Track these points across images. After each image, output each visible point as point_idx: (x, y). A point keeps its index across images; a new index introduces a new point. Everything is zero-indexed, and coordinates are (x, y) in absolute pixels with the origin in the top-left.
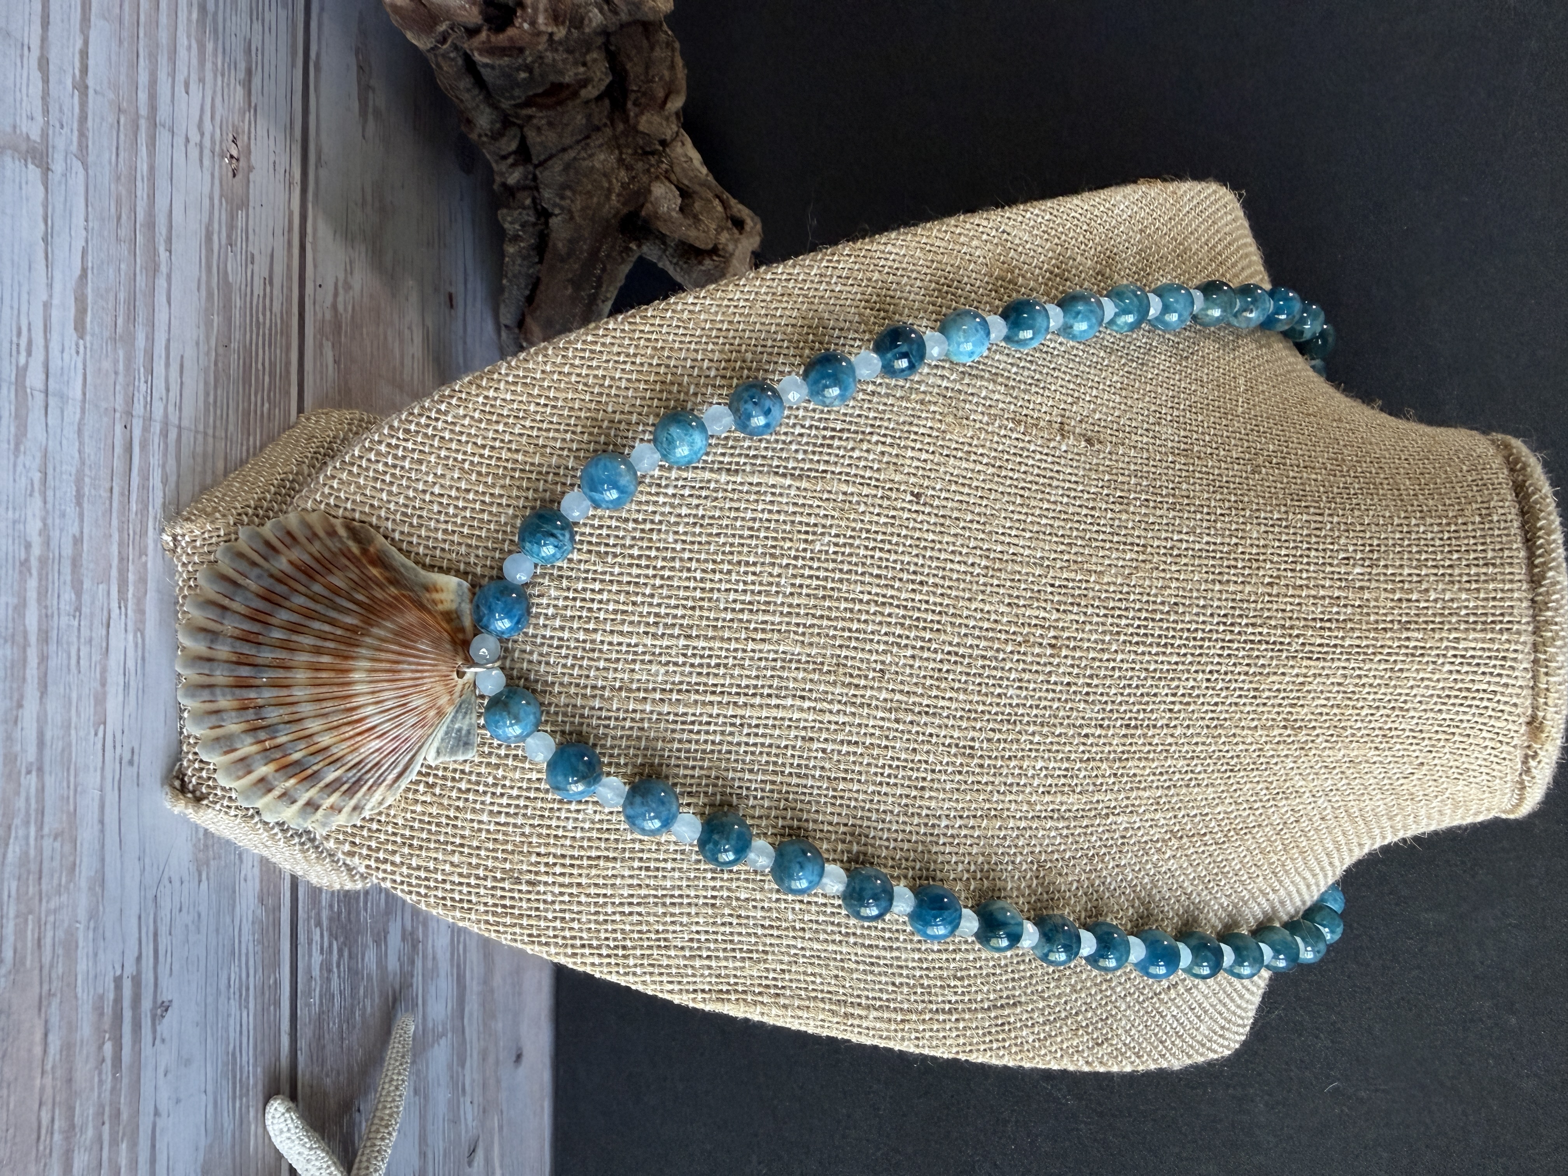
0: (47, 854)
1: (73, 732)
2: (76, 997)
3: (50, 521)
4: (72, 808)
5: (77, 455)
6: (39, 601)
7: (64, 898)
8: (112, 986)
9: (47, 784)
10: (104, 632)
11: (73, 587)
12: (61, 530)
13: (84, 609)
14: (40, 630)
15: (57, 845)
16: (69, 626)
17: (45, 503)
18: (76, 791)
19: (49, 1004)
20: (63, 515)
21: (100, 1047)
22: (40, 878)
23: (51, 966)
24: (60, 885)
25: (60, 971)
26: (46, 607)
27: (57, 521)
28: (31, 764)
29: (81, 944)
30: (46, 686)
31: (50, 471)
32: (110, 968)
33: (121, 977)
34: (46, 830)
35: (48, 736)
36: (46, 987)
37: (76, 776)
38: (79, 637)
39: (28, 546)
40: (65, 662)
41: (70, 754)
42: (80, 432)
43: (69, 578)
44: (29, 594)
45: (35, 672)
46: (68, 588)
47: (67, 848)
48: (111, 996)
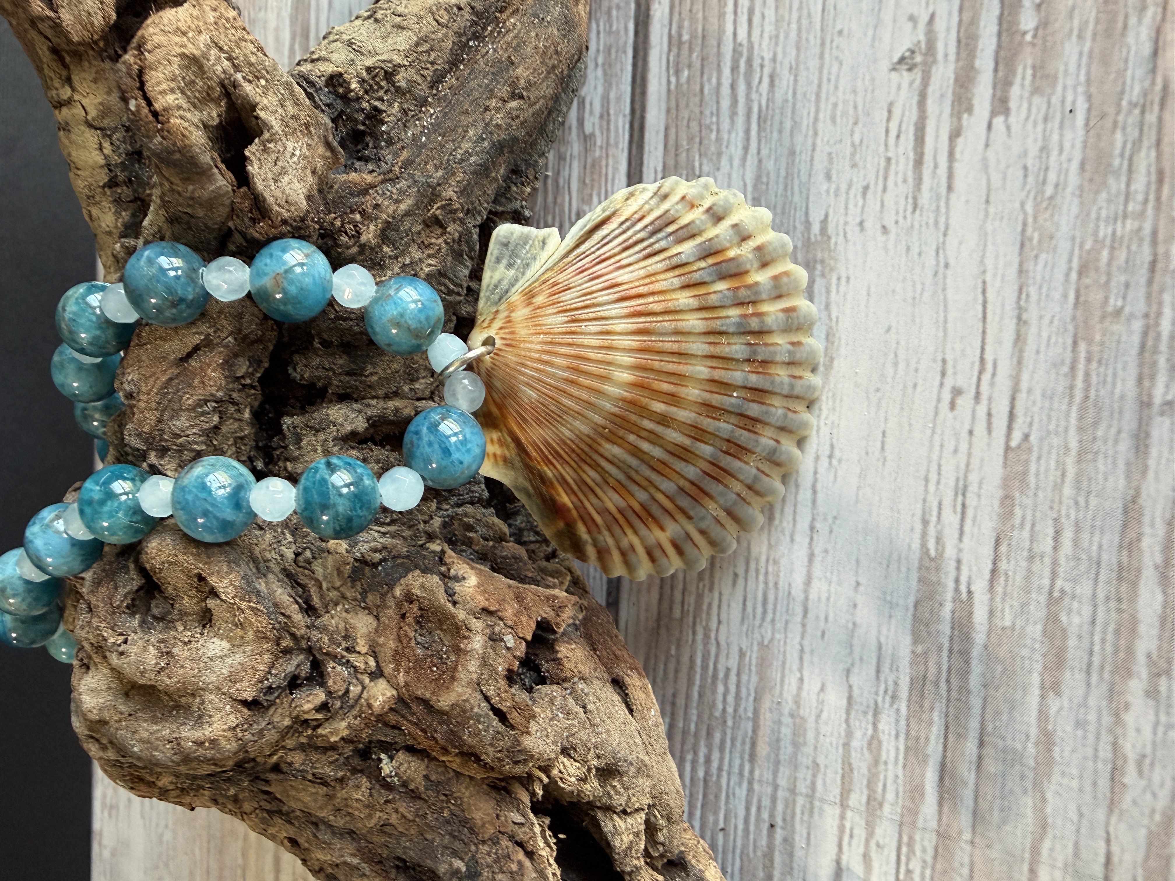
0: (1138, 294)
1: (1074, 444)
2: (1089, 98)
3: (1107, 719)
4: (1082, 347)
5: (1049, 795)
6: (1134, 621)
7: (1105, 231)
8: (1013, 104)
9: (1131, 382)
10: (1003, 565)
11: (1064, 631)
12: (1084, 704)
13: (1043, 599)
14: (1134, 584)
15: (1114, 302)
16: (1074, 581)
17: (1115, 745)
18: (1073, 368)
19: (1145, 94)
20: (1080, 724)
21: (1044, 24)
22: (1154, 263)
23: (1138, 144)
24: (1113, 248)
25: (1119, 136)
26: (1119, 611)
27: (1092, 717)
28: (1162, 414)
29: (1075, 166)
30: (1126, 511)
31: (1104, 783)
32: (1016, 128)
33: (994, 114)
34: (1138, 325)
35: (1125, 446)
36: (1151, 118)
37: (1072, 387)
38: (1055, 564)
39: (1152, 693)
40: (1085, 536)
41: (1081, 418)
42: (1043, 826)
43: (1072, 642)
44: (1155, 632)
45: (1146, 529)
46: (1073, 631)
47: (1096, 296)
48: (1015, 91)
